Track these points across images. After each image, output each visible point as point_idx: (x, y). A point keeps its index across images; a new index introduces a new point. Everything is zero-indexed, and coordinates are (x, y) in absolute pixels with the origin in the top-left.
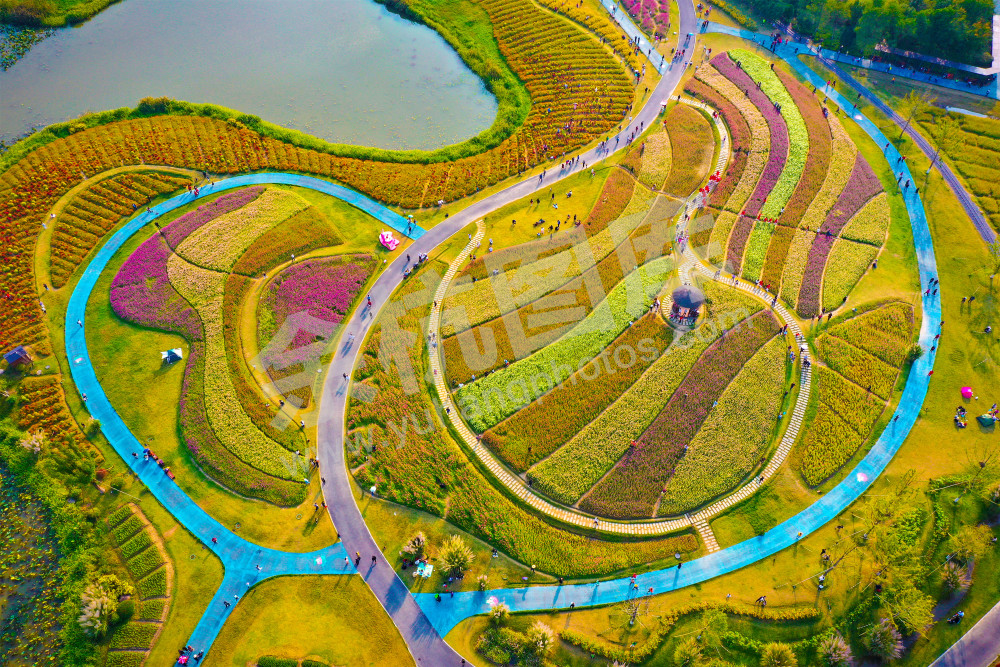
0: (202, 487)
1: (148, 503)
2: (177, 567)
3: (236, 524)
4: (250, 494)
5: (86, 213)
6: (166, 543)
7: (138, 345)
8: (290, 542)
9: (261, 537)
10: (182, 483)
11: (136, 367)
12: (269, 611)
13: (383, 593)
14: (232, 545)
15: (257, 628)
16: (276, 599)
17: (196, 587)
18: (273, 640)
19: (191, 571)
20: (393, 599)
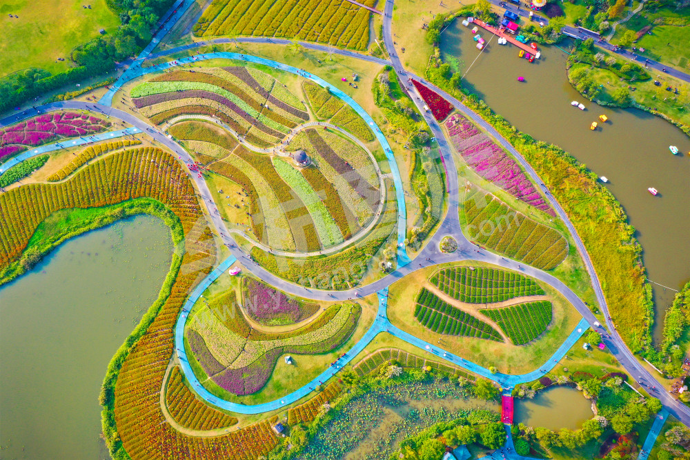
0: (350, 342)
1: (353, 362)
2: (379, 347)
3: (366, 328)
4: (356, 324)
5: (191, 416)
6: (371, 353)
7: (279, 377)
8: (374, 309)
9: (371, 319)
10: (347, 350)
11: (291, 376)
12: (398, 315)
13: (396, 278)
14: (374, 329)
15: (404, 319)
16: (394, 313)
17: (388, 340)
18: (408, 313)
19: (382, 343)
20: (397, 275)
